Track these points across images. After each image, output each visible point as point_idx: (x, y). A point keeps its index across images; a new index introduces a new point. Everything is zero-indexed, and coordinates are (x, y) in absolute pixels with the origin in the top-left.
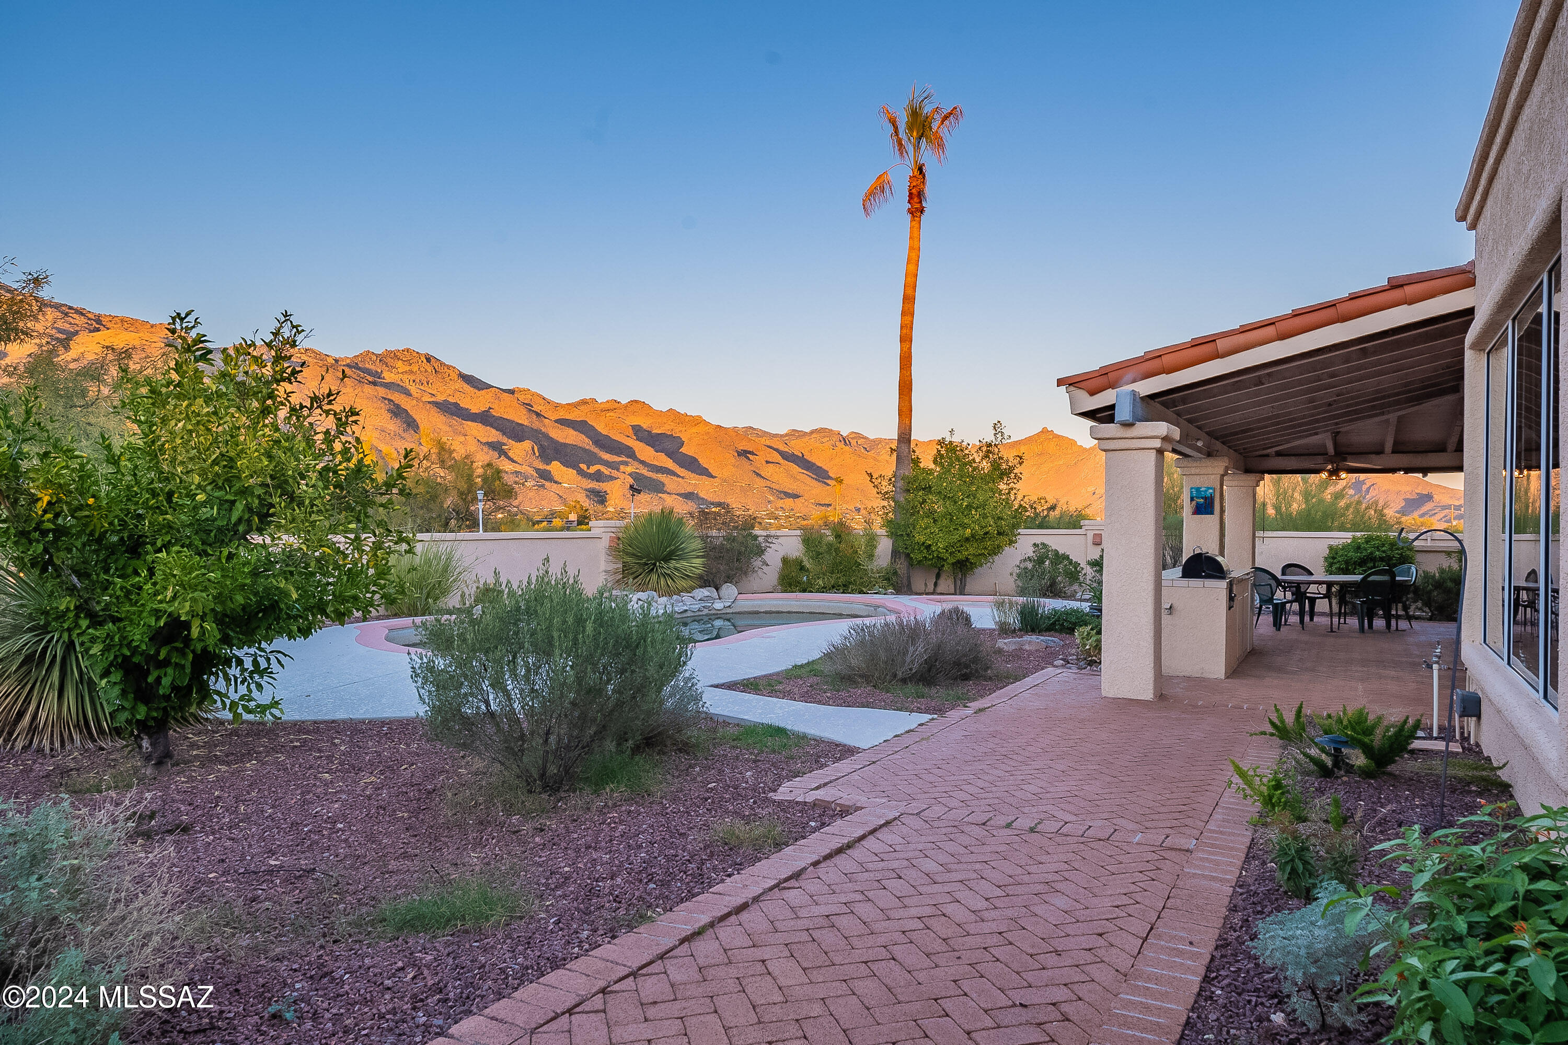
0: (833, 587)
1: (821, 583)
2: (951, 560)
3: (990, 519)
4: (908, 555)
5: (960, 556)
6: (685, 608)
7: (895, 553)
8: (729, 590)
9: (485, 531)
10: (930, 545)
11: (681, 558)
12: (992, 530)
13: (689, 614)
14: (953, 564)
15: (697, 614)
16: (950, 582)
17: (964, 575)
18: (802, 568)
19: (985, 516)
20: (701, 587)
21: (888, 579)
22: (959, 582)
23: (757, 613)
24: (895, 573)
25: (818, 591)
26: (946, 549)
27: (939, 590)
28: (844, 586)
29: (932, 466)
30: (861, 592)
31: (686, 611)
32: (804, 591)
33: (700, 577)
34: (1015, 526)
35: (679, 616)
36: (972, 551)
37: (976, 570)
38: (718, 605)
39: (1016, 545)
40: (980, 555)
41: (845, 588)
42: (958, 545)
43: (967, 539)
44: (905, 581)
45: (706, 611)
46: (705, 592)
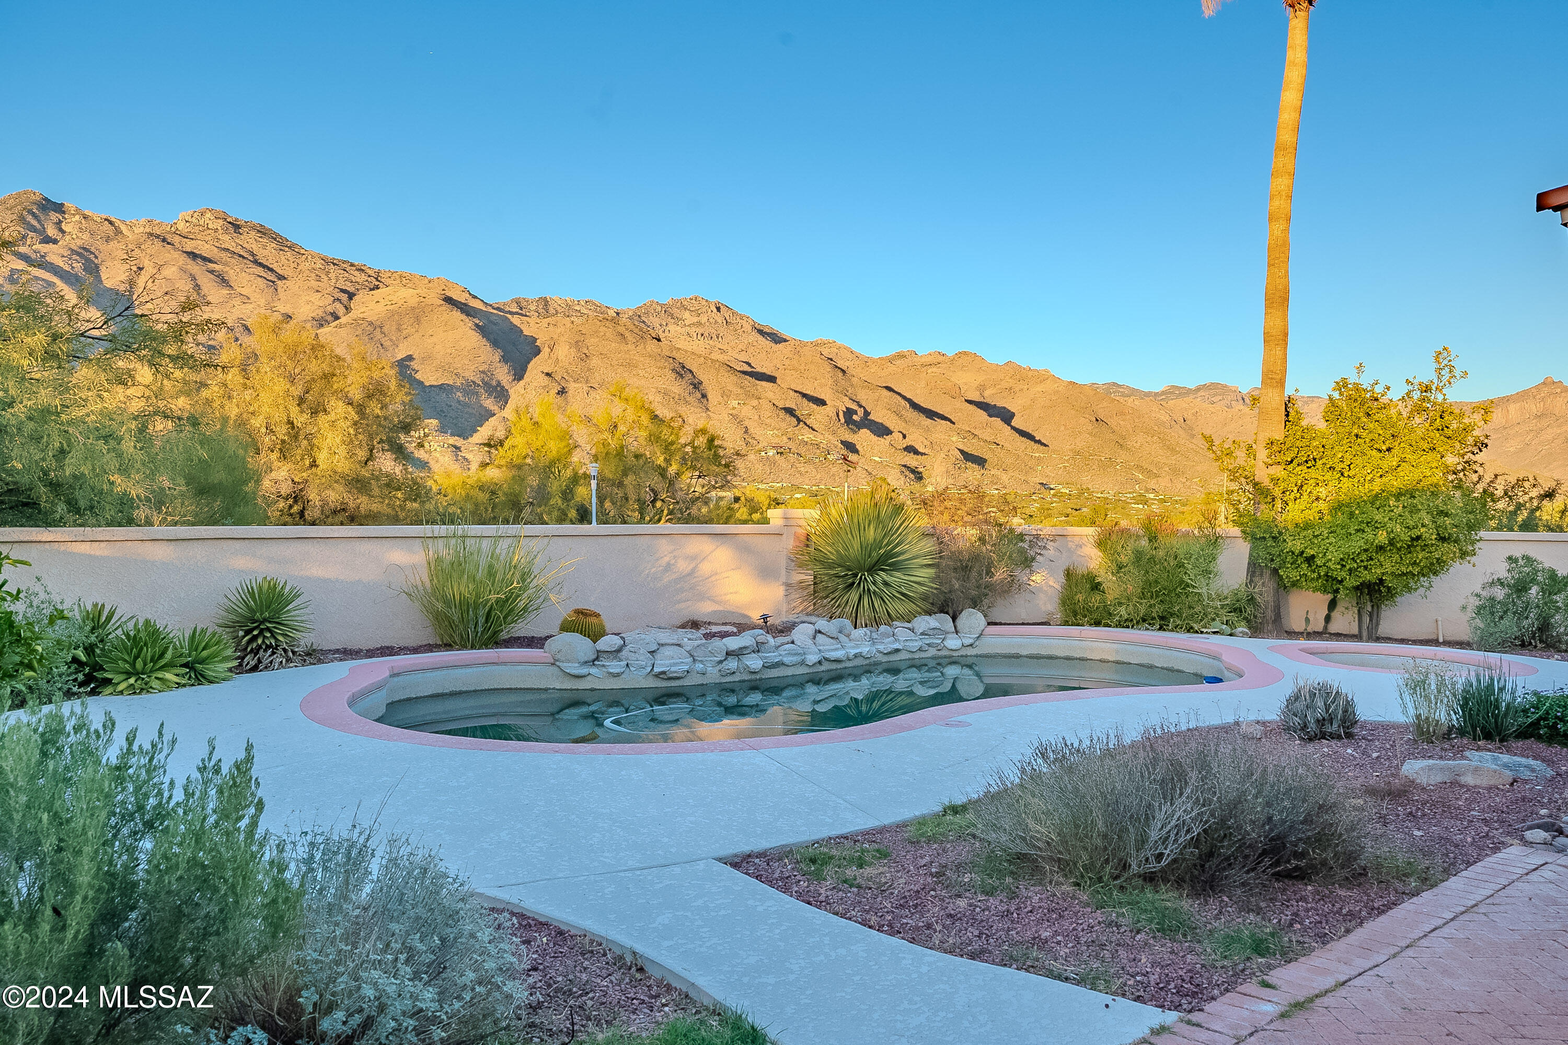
0: (1144, 620)
1: (1123, 612)
2: (1351, 582)
3: (1423, 514)
4: (1275, 571)
5: (1367, 576)
6: (896, 646)
7: (1254, 568)
8: (972, 619)
9: (601, 522)
10: (1313, 557)
11: (895, 567)
12: (1429, 534)
13: (903, 656)
14: (1357, 588)
15: (917, 656)
16: (1352, 615)
17: (1376, 607)
18: (1096, 587)
19: (1414, 510)
20: (929, 613)
21: (1237, 610)
22: (1366, 619)
23: (1017, 656)
24: (1251, 600)
25: (1119, 625)
26: (1342, 563)
27: (1334, 628)
28: (1162, 618)
29: (1322, 425)
30: (1190, 630)
31: (897, 651)
32: (1097, 623)
33: (925, 598)
34: (1472, 527)
35: (885, 659)
36: (1388, 567)
37: (1398, 599)
38: (953, 643)
39: (1473, 559)
40: (1403, 574)
41: (1163, 622)
42: (1364, 557)
43: (1381, 548)
44: (1270, 614)
45: (932, 652)
46: (932, 622)
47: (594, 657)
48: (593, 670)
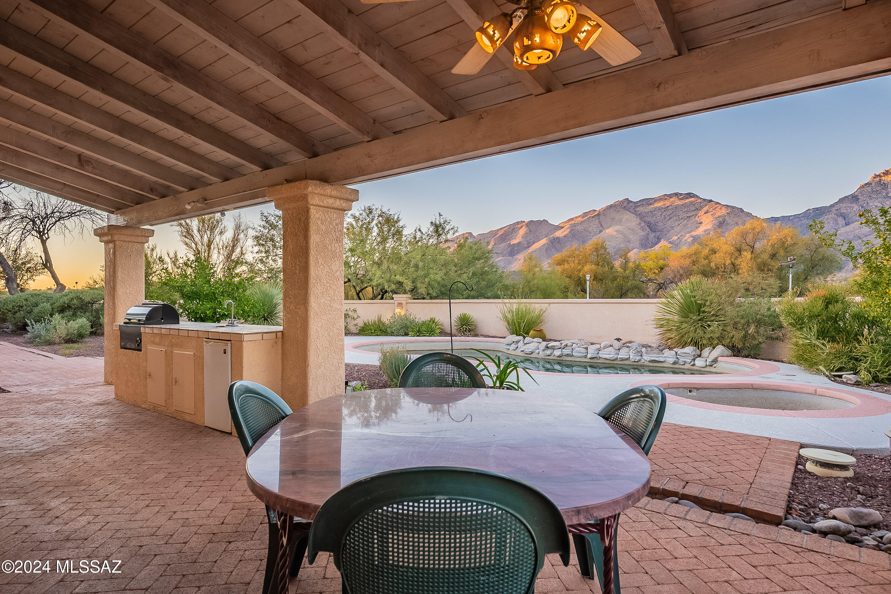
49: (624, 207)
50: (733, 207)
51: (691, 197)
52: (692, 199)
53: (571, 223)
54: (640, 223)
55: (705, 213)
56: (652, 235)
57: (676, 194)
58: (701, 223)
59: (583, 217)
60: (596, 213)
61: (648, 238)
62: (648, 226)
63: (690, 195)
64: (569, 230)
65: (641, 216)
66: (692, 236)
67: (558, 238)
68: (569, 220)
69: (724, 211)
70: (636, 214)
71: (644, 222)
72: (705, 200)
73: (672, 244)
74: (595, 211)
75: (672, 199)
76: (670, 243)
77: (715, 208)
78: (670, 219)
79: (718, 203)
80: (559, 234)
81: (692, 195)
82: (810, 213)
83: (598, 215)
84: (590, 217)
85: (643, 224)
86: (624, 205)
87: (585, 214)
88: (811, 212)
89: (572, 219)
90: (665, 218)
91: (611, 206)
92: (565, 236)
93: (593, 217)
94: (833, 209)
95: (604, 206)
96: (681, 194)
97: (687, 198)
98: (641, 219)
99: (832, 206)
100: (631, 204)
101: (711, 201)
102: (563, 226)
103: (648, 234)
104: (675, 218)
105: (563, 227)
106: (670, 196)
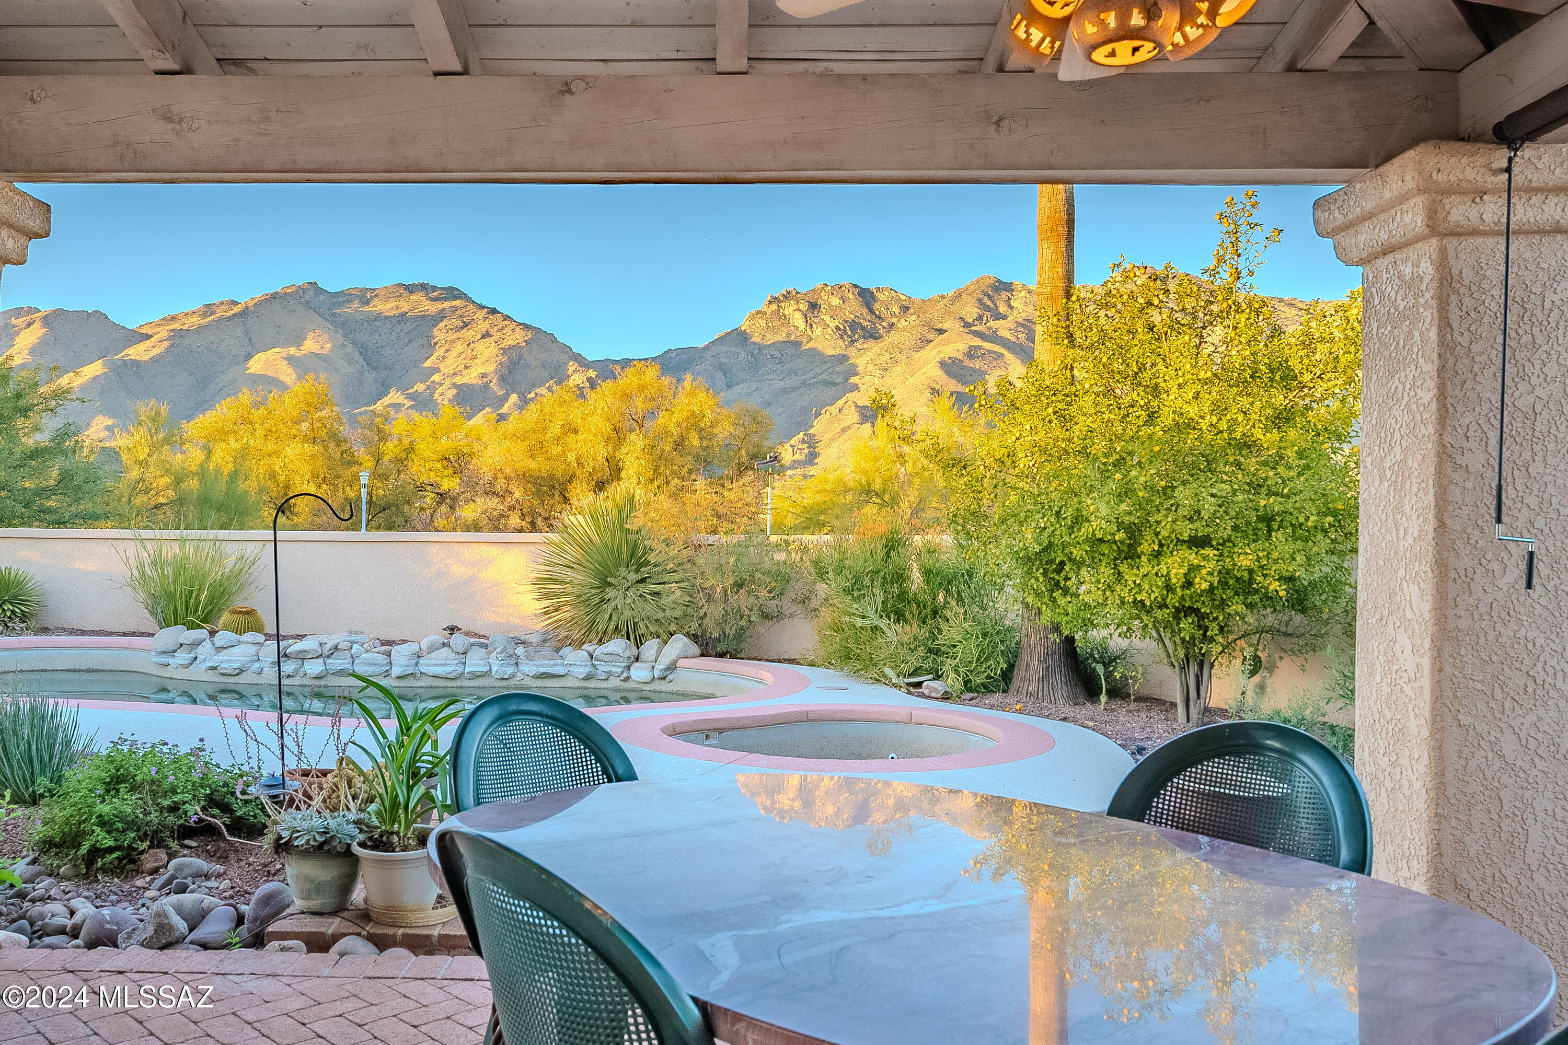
13: (569, 683)
15: (589, 684)
38: (641, 674)
45: (611, 682)
46: (610, 646)
47: (175, 648)
48: (171, 661)
49: (307, 302)
50: (537, 330)
51: (455, 298)
52: (457, 303)
53: (171, 327)
54: (343, 346)
55: (483, 337)
56: (370, 376)
57: (424, 288)
58: (475, 357)
59: (205, 315)
60: (237, 309)
61: (360, 382)
62: (361, 353)
63: (452, 293)
64: (166, 344)
65: (344, 327)
66: (455, 386)
67: (136, 363)
68: (165, 319)
69: (518, 337)
70: (333, 323)
71: (354, 343)
72: (481, 307)
73: (414, 400)
74: (235, 303)
75: (415, 297)
76: (410, 397)
77: (503, 328)
78: (410, 342)
79: (507, 318)
80: (137, 352)
81: (456, 293)
82: (671, 358)
83: (244, 313)
84: (220, 319)
85: (350, 348)
86: (307, 298)
87: (209, 309)
88: (673, 355)
89: (174, 318)
90: (398, 338)
91: (275, 296)
92: (155, 360)
93: (229, 318)
94: (709, 354)
95: (258, 295)
96: (434, 288)
97: (446, 299)
98: (346, 335)
99: (707, 348)
100: (323, 297)
101: (494, 311)
102: (150, 333)
103: (361, 373)
104: (421, 341)
105: (148, 337)
106: (411, 289)
